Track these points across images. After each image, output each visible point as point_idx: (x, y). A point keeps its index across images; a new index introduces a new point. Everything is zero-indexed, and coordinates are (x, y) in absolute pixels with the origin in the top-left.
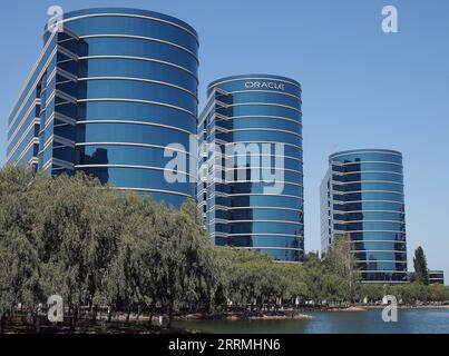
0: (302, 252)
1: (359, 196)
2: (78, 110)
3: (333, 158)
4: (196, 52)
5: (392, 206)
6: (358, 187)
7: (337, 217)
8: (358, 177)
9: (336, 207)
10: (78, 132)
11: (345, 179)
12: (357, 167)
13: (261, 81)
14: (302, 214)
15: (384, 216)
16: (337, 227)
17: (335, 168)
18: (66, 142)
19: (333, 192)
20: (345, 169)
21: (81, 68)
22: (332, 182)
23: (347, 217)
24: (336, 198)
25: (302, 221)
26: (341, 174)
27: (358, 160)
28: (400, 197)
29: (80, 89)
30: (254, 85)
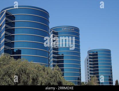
0: (80, 82)
1: (97, 64)
2: (12, 38)
3: (89, 52)
4: (48, 19)
5: (108, 67)
6: (97, 61)
7: (90, 70)
8: (97, 58)
9: (90, 67)
10: (12, 45)
11: (93, 58)
12: (97, 55)
13: (67, 28)
14: (80, 70)
15: (105, 70)
16: (91, 74)
17: (90, 55)
18: (8, 48)
19: (89, 63)
20: (93, 55)
21: (13, 24)
22: (89, 59)
23: (94, 71)
24: (90, 64)
25: (80, 72)
26: (92, 57)
27: (97, 52)
28: (110, 64)
29: (12, 31)
30: (65, 29)
